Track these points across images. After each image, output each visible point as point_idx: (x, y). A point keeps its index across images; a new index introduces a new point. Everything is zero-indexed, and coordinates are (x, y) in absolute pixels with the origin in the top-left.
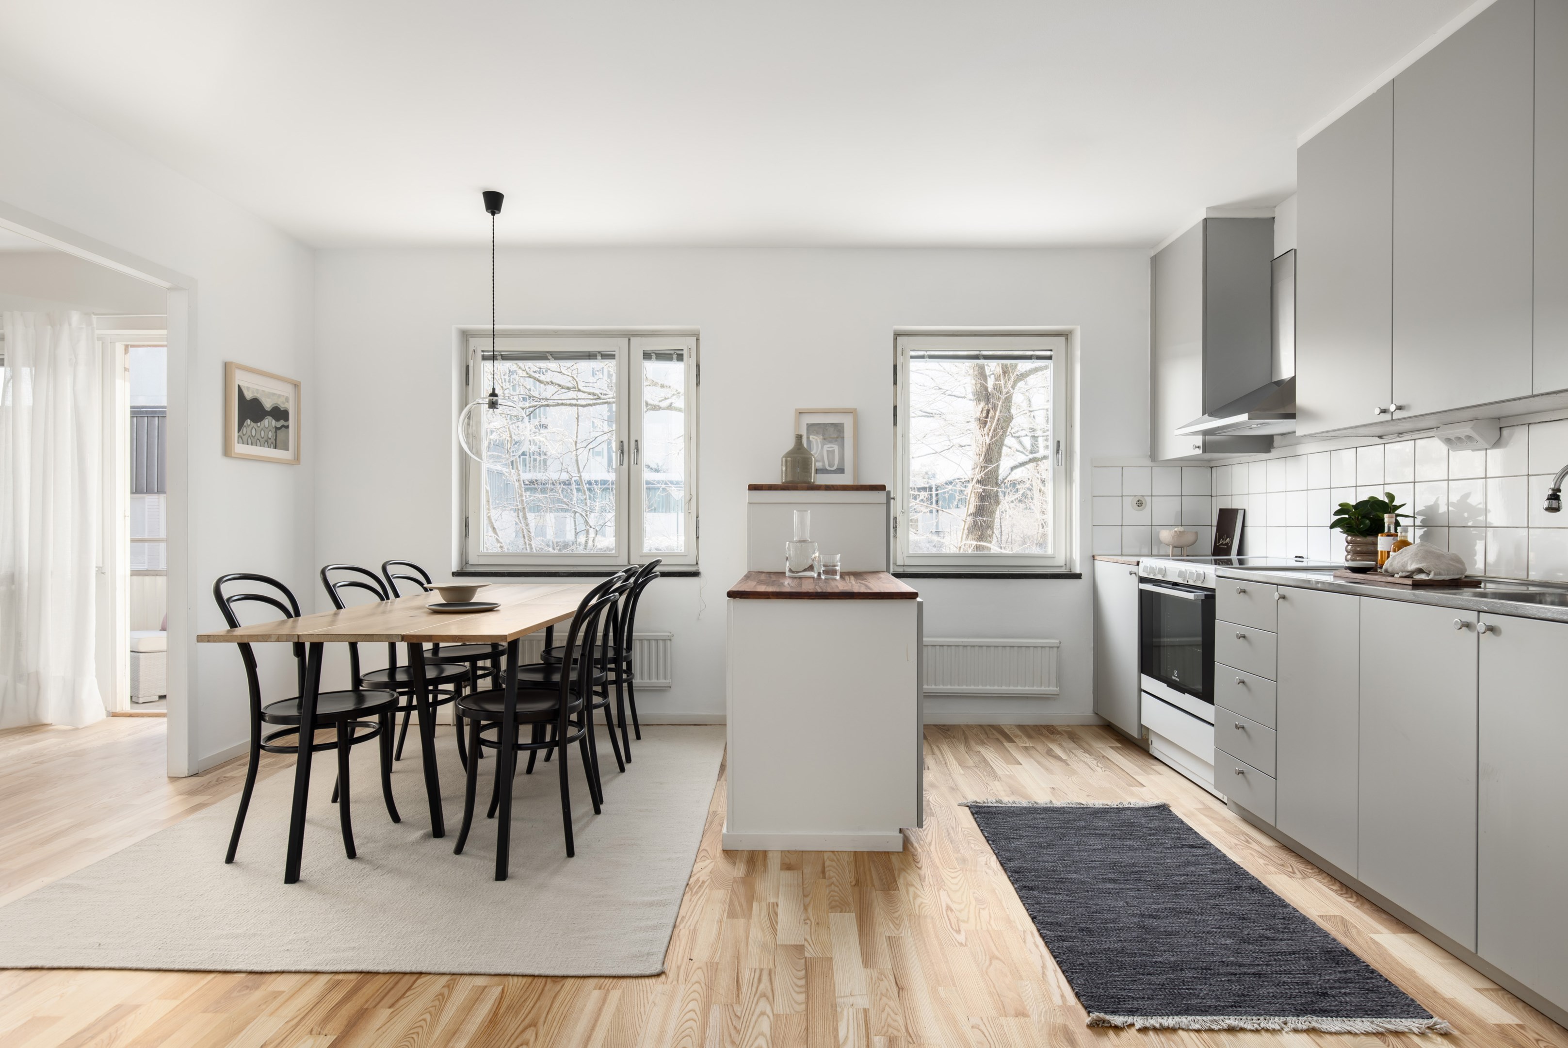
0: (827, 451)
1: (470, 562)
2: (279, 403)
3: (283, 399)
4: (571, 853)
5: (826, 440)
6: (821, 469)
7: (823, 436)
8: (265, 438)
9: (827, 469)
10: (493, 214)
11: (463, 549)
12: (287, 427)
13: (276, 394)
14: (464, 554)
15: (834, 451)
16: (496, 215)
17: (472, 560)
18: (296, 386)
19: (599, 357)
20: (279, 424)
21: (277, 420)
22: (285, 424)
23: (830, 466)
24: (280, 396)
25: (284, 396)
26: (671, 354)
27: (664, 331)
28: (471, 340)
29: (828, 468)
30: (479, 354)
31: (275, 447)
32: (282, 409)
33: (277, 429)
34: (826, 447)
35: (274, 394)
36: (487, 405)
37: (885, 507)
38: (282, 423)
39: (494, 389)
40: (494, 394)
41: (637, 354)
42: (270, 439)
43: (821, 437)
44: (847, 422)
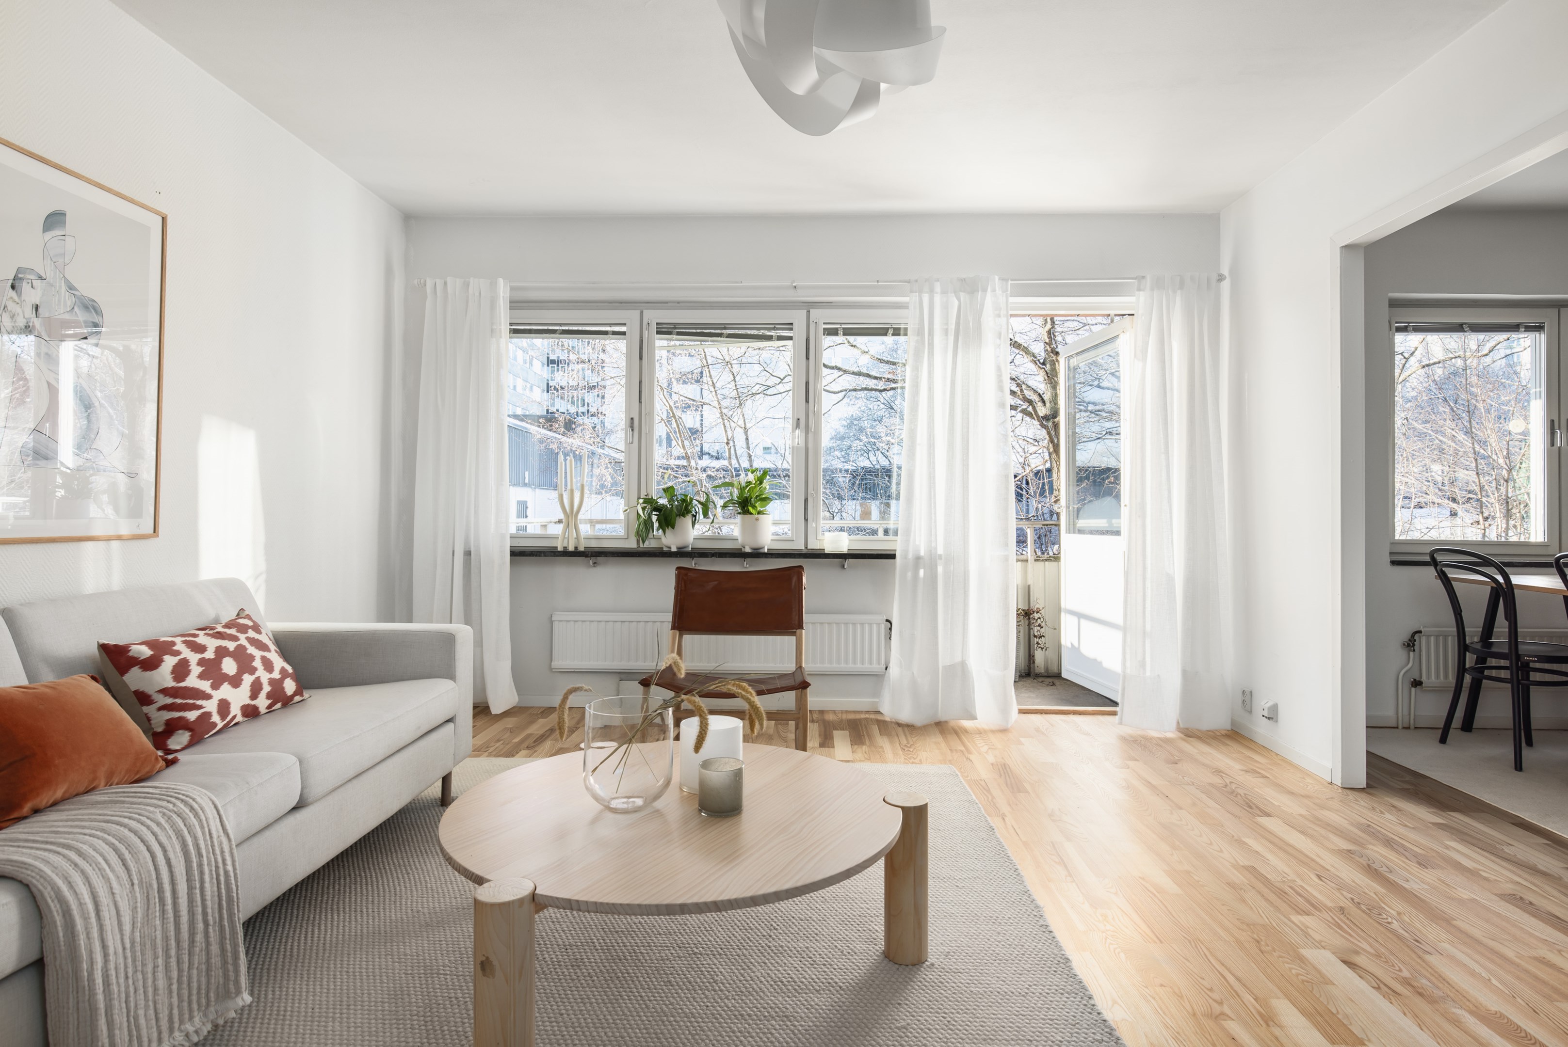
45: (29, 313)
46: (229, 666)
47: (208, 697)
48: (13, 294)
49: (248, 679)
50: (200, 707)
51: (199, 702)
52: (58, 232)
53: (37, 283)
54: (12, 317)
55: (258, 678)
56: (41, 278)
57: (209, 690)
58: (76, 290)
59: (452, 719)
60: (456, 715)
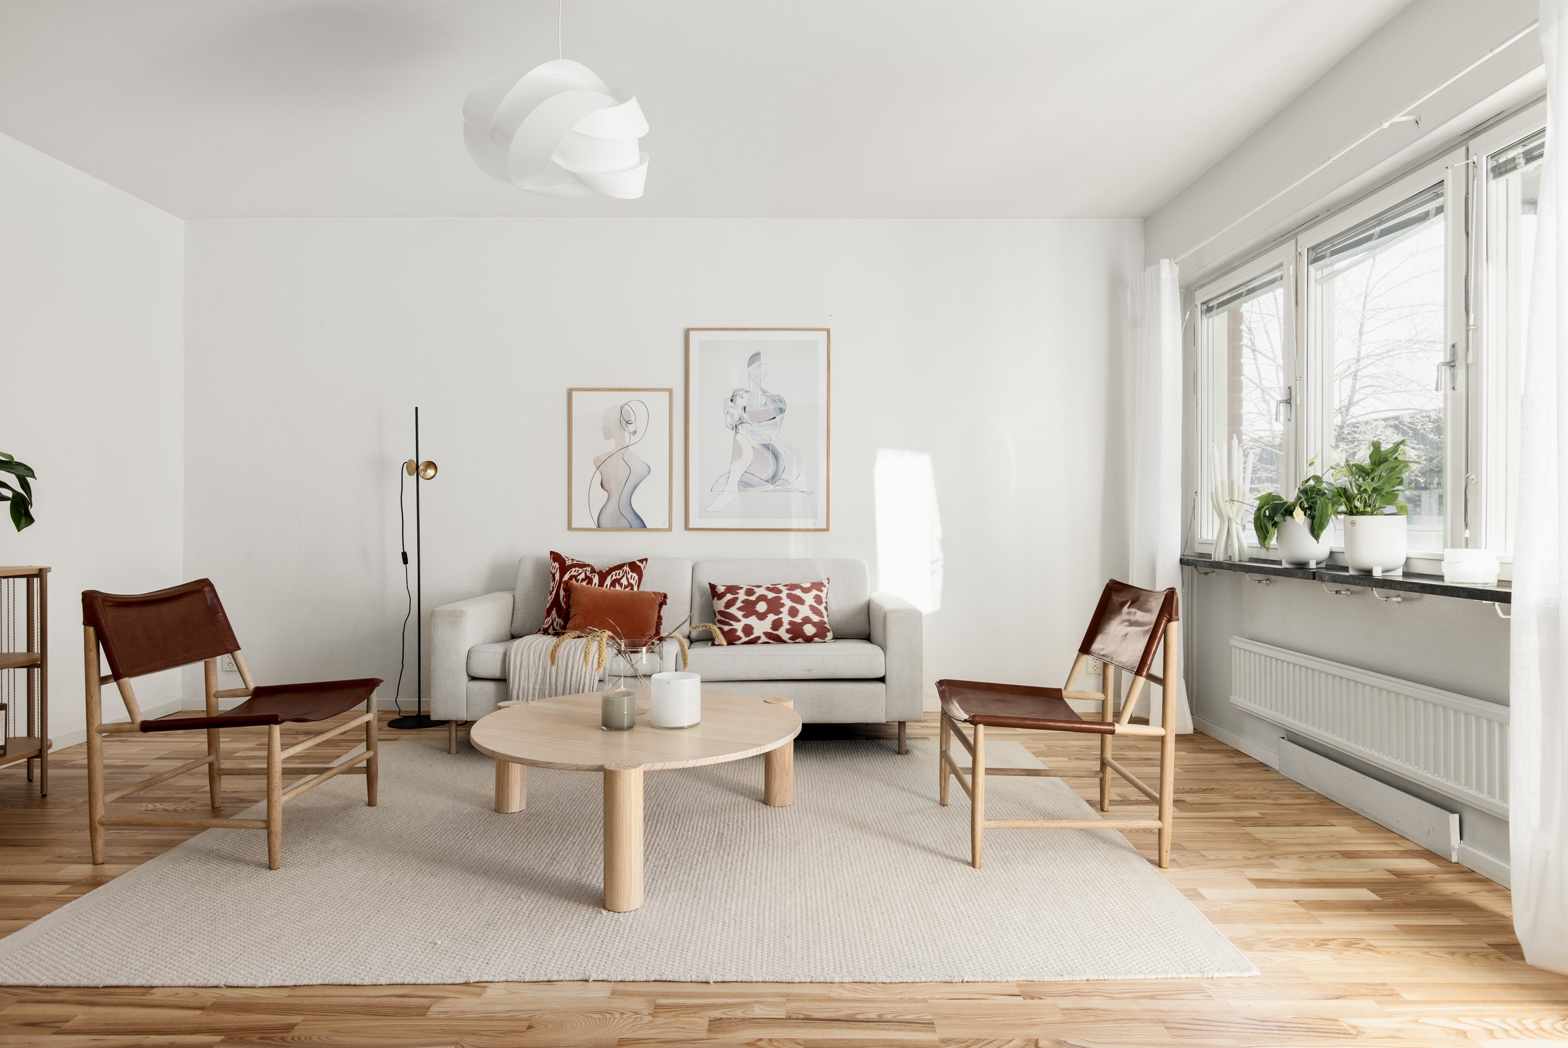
45: (741, 411)
46: (762, 607)
47: (738, 620)
48: (732, 404)
49: (771, 617)
50: (731, 625)
51: (731, 622)
52: (756, 364)
53: (745, 395)
54: (732, 416)
55: (781, 618)
56: (747, 392)
57: (740, 617)
58: (767, 392)
59: (882, 680)
60: (888, 679)
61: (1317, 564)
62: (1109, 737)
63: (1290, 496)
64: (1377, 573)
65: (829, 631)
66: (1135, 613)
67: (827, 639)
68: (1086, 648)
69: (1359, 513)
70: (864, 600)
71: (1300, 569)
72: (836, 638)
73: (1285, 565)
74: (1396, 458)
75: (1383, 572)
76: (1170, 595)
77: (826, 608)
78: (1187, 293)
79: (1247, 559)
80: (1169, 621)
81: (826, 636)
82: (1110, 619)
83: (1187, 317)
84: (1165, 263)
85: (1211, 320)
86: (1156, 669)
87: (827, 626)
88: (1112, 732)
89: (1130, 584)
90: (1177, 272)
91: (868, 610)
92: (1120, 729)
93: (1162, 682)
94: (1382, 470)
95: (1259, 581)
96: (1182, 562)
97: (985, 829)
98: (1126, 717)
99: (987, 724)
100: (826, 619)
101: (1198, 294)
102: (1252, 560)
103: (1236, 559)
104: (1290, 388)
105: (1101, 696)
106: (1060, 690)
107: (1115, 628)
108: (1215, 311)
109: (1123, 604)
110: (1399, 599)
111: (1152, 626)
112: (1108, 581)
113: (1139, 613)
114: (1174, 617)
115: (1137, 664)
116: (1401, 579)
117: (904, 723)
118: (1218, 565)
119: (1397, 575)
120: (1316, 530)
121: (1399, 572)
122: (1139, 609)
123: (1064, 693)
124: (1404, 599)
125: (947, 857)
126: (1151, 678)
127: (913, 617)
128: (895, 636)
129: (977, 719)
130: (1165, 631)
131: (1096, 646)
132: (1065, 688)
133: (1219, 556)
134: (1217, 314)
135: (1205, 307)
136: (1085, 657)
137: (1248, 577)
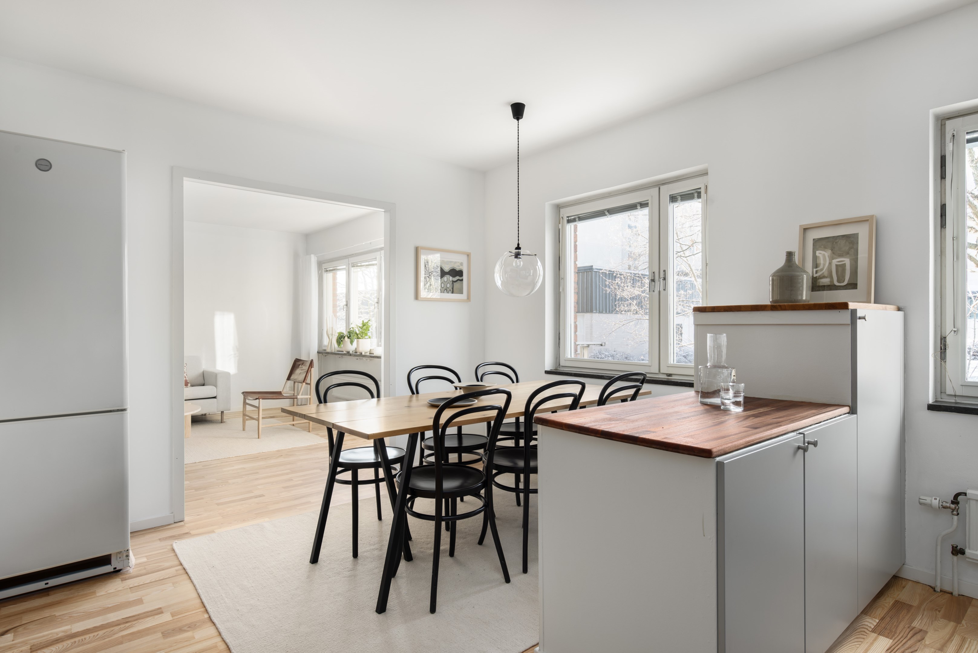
0: (836, 265)
1: (561, 364)
2: (455, 267)
3: (459, 264)
4: (433, 609)
5: (836, 253)
6: (829, 286)
7: (832, 250)
8: (445, 288)
9: (835, 285)
10: (518, 119)
11: (557, 355)
12: (462, 280)
13: (453, 262)
14: (558, 358)
15: (844, 265)
16: (520, 120)
17: (562, 363)
18: (468, 255)
19: (639, 207)
20: (455, 279)
21: (454, 276)
22: (460, 278)
23: (839, 281)
24: (456, 262)
25: (459, 262)
26: (692, 194)
27: (686, 175)
28: (561, 210)
29: (837, 284)
30: (565, 219)
31: (453, 293)
32: (457, 270)
33: (453, 282)
34: (835, 262)
35: (451, 262)
36: (514, 256)
37: (849, 329)
38: (458, 278)
39: (518, 244)
40: (518, 248)
41: (665, 198)
42: (449, 288)
43: (829, 252)
44: (863, 232)
59: (215, 397)
60: (217, 397)
61: (352, 352)
62: (295, 400)
63: (345, 333)
64: (363, 354)
65: (189, 383)
66: (303, 367)
67: (188, 386)
68: (289, 378)
69: (360, 338)
70: (201, 371)
71: (348, 354)
72: (192, 386)
73: (344, 352)
74: (368, 325)
75: (365, 353)
76: (312, 361)
77: (186, 375)
78: (320, 264)
79: (336, 351)
80: (311, 368)
81: (188, 385)
82: (296, 370)
83: (320, 272)
84: (313, 256)
85: (327, 274)
86: (308, 381)
87: (188, 381)
88: (297, 398)
89: (301, 359)
90: (316, 259)
91: (203, 374)
92: (298, 397)
93: (310, 384)
94: (365, 327)
95: (340, 357)
96: (318, 352)
97: (262, 428)
98: (301, 394)
99: (263, 399)
100: (187, 379)
101: (323, 265)
102: (338, 351)
103: (333, 351)
104: (347, 301)
105: (293, 392)
106: (281, 392)
107: (298, 371)
108: (328, 272)
109: (300, 365)
110: (369, 360)
111: (307, 370)
112: (295, 359)
113: (304, 367)
114: (313, 367)
115: (303, 380)
116: (369, 355)
117: (223, 412)
118: (328, 353)
119: (368, 354)
120: (352, 342)
121: (369, 353)
122: (304, 366)
123: (282, 392)
124: (371, 360)
125: (250, 438)
126: (307, 384)
127: (228, 374)
128: (220, 382)
129: (260, 398)
130: (310, 371)
131: (292, 377)
132: (283, 391)
133: (329, 350)
134: (329, 273)
135: (325, 270)
136: (289, 381)
137: (337, 356)
